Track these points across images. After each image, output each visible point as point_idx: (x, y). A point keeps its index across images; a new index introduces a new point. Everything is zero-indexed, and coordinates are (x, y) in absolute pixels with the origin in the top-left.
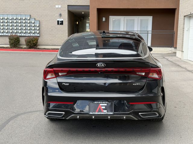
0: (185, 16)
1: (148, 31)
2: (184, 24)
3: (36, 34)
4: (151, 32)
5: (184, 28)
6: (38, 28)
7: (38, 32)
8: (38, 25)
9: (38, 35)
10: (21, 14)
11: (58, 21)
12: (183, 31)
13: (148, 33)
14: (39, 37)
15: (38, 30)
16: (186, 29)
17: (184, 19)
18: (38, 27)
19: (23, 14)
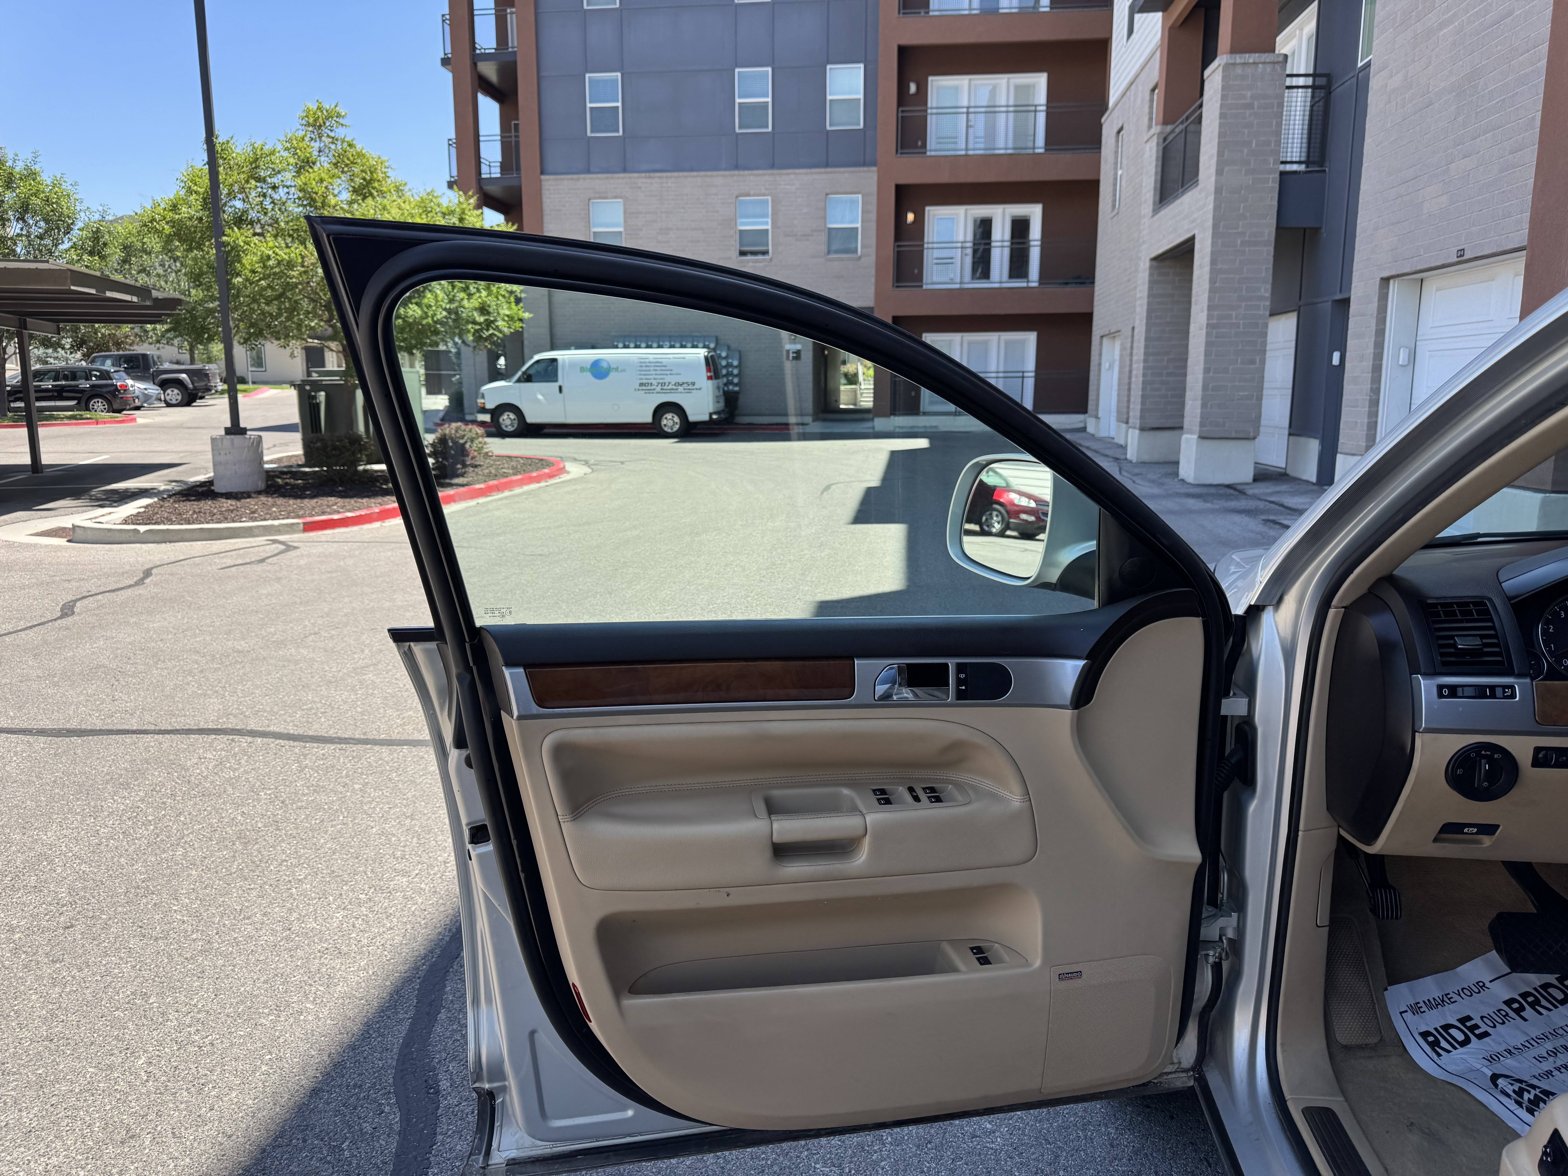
0: (1102, 337)
1: (1023, 372)
2: (1100, 355)
3: (731, 387)
4: (1033, 374)
5: (1100, 365)
6: (736, 372)
7: (736, 380)
8: (735, 363)
9: (737, 389)
10: (694, 334)
11: (788, 351)
12: (1099, 370)
13: (1023, 377)
14: (737, 393)
15: (736, 376)
16: (1105, 365)
17: (1101, 344)
18: (736, 367)
19: (698, 334)
